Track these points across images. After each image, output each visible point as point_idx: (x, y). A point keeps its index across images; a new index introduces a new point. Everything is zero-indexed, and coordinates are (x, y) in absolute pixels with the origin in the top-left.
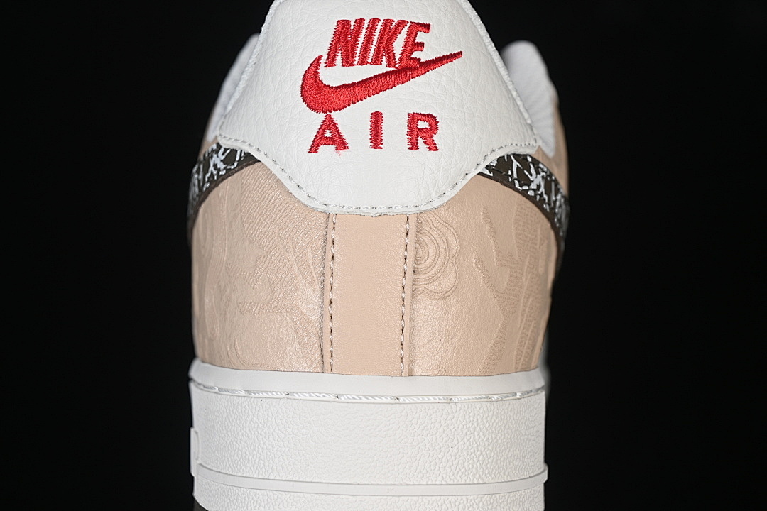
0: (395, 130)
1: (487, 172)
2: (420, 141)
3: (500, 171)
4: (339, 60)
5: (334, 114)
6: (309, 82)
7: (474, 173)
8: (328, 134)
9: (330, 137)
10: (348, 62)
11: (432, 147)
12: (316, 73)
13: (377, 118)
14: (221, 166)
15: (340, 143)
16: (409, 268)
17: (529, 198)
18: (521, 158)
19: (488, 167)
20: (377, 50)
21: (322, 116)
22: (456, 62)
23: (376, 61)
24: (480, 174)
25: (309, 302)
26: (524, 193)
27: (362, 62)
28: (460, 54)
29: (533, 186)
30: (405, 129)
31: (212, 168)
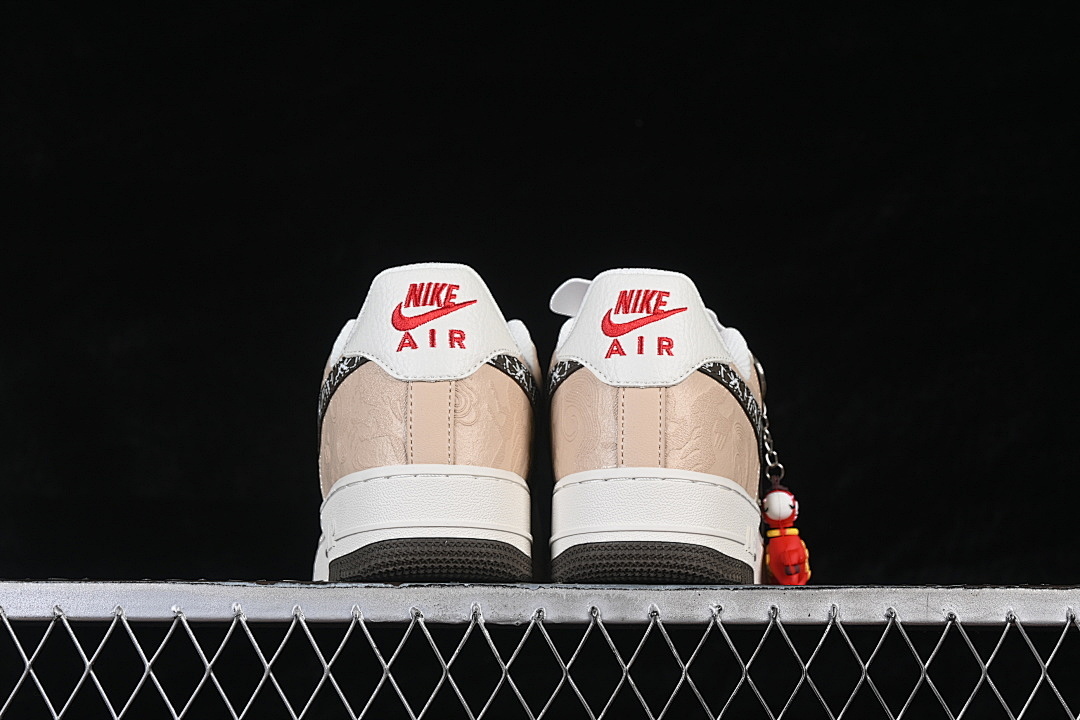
0: (442, 338)
1: (491, 362)
2: (456, 344)
3: (499, 363)
4: (411, 303)
5: (410, 331)
6: (397, 315)
7: (485, 361)
8: (407, 341)
9: (409, 343)
10: (417, 304)
11: (462, 346)
12: (400, 311)
13: (433, 332)
14: (346, 368)
15: (414, 346)
16: (452, 408)
17: (516, 380)
18: (511, 358)
19: (493, 360)
20: (432, 298)
21: (403, 333)
22: (474, 304)
23: (432, 304)
24: (488, 363)
25: (398, 429)
26: (513, 377)
27: (424, 304)
28: (475, 301)
29: (518, 374)
30: (448, 338)
31: (340, 371)
